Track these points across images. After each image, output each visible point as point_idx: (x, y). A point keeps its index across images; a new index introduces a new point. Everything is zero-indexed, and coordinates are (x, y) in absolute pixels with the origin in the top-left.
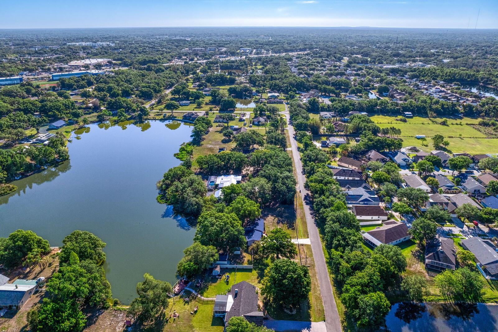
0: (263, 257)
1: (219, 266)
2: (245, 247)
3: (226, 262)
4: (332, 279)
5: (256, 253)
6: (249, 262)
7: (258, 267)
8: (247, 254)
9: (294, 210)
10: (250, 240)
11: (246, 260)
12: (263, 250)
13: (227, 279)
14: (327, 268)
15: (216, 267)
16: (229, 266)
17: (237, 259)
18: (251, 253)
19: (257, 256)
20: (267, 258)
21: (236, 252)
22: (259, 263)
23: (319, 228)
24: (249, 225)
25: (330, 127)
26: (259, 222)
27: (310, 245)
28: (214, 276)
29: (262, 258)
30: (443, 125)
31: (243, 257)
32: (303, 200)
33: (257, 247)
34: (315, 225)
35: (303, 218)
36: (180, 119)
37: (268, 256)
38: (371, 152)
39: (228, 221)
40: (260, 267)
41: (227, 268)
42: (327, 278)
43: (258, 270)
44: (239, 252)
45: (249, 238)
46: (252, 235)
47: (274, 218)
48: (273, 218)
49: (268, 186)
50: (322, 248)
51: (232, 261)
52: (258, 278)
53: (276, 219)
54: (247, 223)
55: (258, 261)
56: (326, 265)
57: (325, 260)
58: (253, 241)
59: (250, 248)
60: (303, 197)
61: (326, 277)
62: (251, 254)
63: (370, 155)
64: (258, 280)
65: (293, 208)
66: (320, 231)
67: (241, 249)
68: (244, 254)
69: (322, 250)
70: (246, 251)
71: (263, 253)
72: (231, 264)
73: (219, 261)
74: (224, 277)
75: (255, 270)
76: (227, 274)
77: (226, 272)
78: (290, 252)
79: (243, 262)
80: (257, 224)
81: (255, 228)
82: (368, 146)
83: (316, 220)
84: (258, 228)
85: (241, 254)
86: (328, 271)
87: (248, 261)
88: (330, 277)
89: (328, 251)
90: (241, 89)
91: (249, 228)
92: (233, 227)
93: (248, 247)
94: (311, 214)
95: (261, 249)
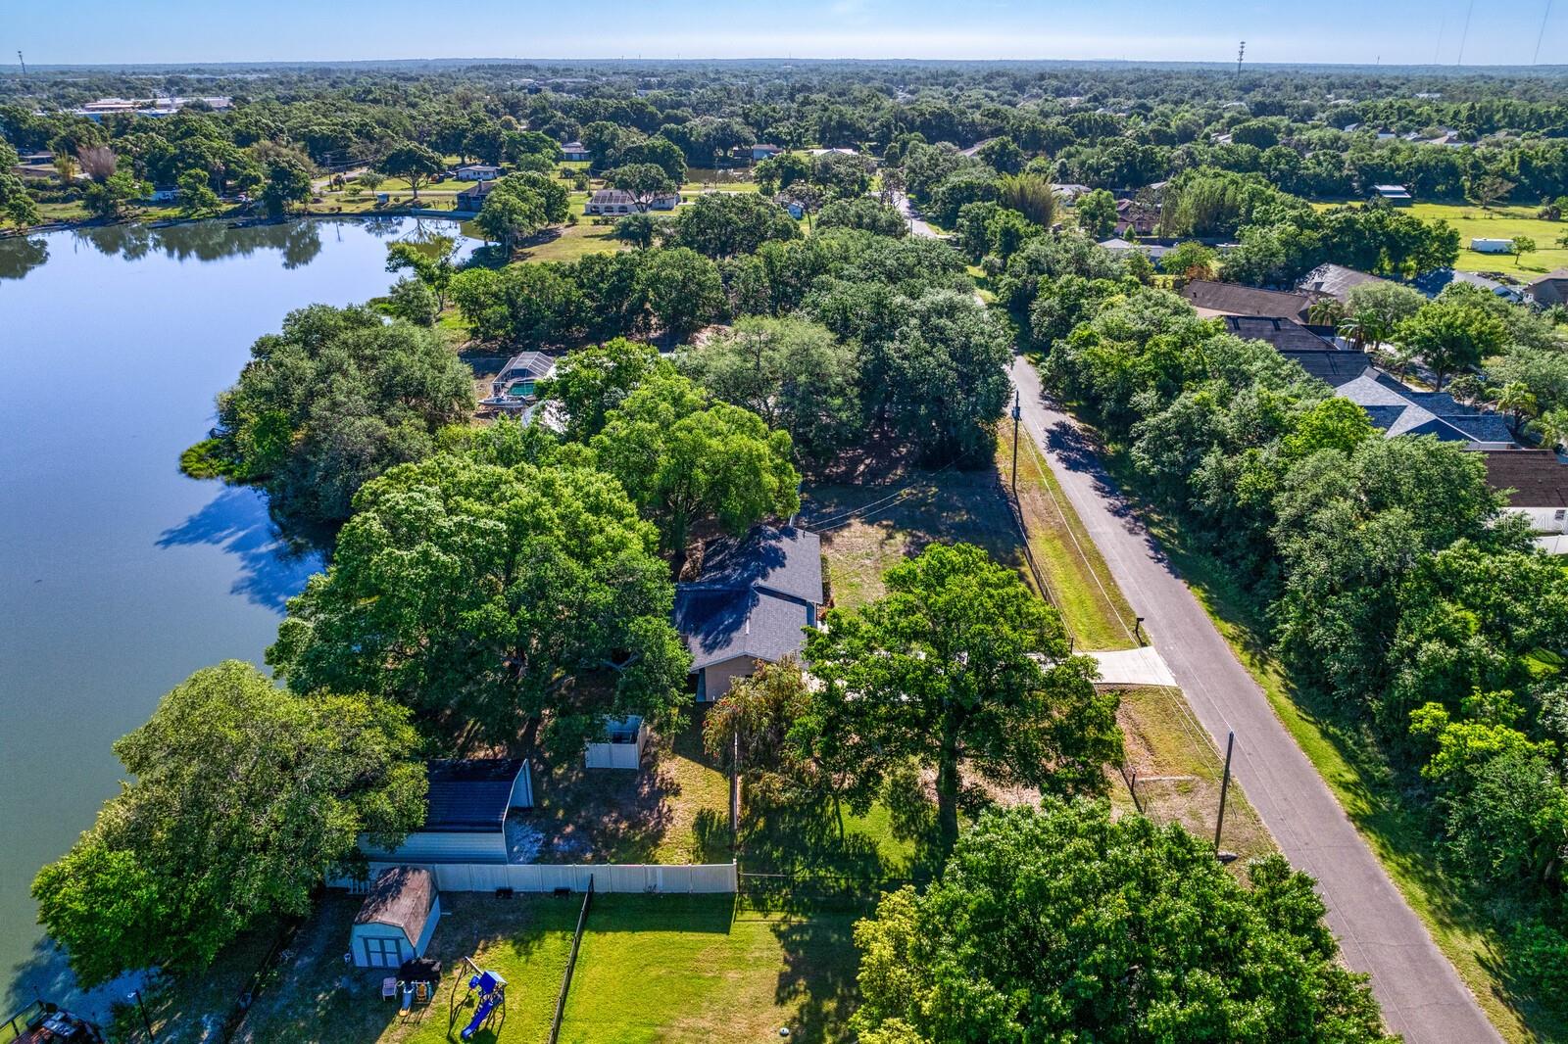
0: (823, 790)
1: (418, 882)
2: (684, 709)
3: (495, 843)
4: (1477, 971)
5: (768, 757)
6: (712, 838)
7: (788, 881)
8: (697, 769)
9: (1004, 496)
10: (719, 655)
11: (682, 812)
12: (831, 727)
13: (485, 1010)
14: (1386, 872)
15: (392, 890)
16: (525, 875)
17: (609, 805)
18: (727, 758)
19: (774, 780)
20: (860, 797)
21: (599, 755)
22: (793, 844)
23: (1192, 583)
24: (721, 566)
25: (1099, 203)
26: (785, 544)
27: (1178, 693)
28: (362, 976)
29: (820, 800)
30: (1550, 220)
31: (658, 794)
32: (1044, 453)
33: (778, 707)
34: (1161, 569)
35: (1070, 530)
36: (442, 208)
37: (872, 775)
38: (1322, 274)
39: (548, 512)
40: (802, 874)
41: (505, 893)
42: (1438, 971)
43: (789, 906)
44: (627, 756)
45: (709, 648)
46: (737, 625)
47: (883, 534)
48: (877, 533)
49: (841, 359)
50: (1271, 711)
51: (557, 828)
52: (784, 991)
53: (900, 537)
54: (707, 559)
55: (784, 825)
56: (1369, 845)
57: (1339, 802)
58: (747, 665)
59: (716, 719)
60: (1041, 439)
61: (1419, 958)
62: (726, 767)
63: (1319, 284)
64: (792, 1009)
65: (999, 488)
66: (1208, 601)
67: (647, 731)
68: (673, 768)
69: (1278, 725)
70: (690, 746)
71: (830, 750)
72: (546, 856)
73: (431, 827)
74: (456, 988)
75: (760, 905)
76: (496, 959)
77: (489, 933)
78: (1067, 740)
79: (656, 837)
80: (777, 559)
81: (760, 582)
82: (1301, 249)
83: (1156, 544)
84: (776, 579)
85: (648, 765)
86: (1413, 901)
87: (703, 822)
88: (1456, 958)
89: (1325, 734)
90: (707, 135)
91: (713, 581)
92: (585, 559)
93: (698, 712)
94: (1117, 512)
95: (813, 722)
